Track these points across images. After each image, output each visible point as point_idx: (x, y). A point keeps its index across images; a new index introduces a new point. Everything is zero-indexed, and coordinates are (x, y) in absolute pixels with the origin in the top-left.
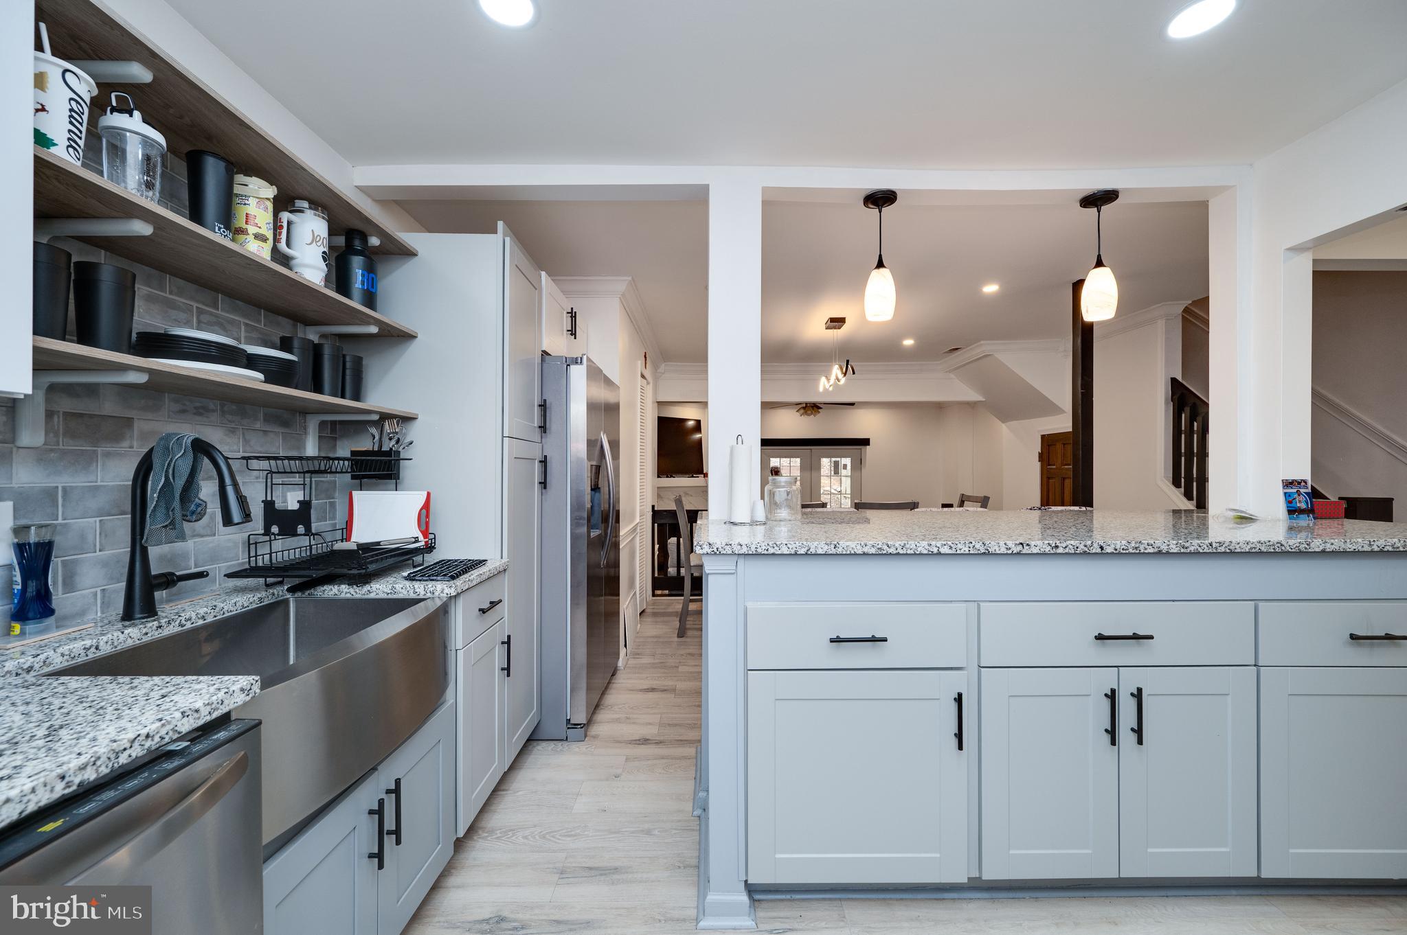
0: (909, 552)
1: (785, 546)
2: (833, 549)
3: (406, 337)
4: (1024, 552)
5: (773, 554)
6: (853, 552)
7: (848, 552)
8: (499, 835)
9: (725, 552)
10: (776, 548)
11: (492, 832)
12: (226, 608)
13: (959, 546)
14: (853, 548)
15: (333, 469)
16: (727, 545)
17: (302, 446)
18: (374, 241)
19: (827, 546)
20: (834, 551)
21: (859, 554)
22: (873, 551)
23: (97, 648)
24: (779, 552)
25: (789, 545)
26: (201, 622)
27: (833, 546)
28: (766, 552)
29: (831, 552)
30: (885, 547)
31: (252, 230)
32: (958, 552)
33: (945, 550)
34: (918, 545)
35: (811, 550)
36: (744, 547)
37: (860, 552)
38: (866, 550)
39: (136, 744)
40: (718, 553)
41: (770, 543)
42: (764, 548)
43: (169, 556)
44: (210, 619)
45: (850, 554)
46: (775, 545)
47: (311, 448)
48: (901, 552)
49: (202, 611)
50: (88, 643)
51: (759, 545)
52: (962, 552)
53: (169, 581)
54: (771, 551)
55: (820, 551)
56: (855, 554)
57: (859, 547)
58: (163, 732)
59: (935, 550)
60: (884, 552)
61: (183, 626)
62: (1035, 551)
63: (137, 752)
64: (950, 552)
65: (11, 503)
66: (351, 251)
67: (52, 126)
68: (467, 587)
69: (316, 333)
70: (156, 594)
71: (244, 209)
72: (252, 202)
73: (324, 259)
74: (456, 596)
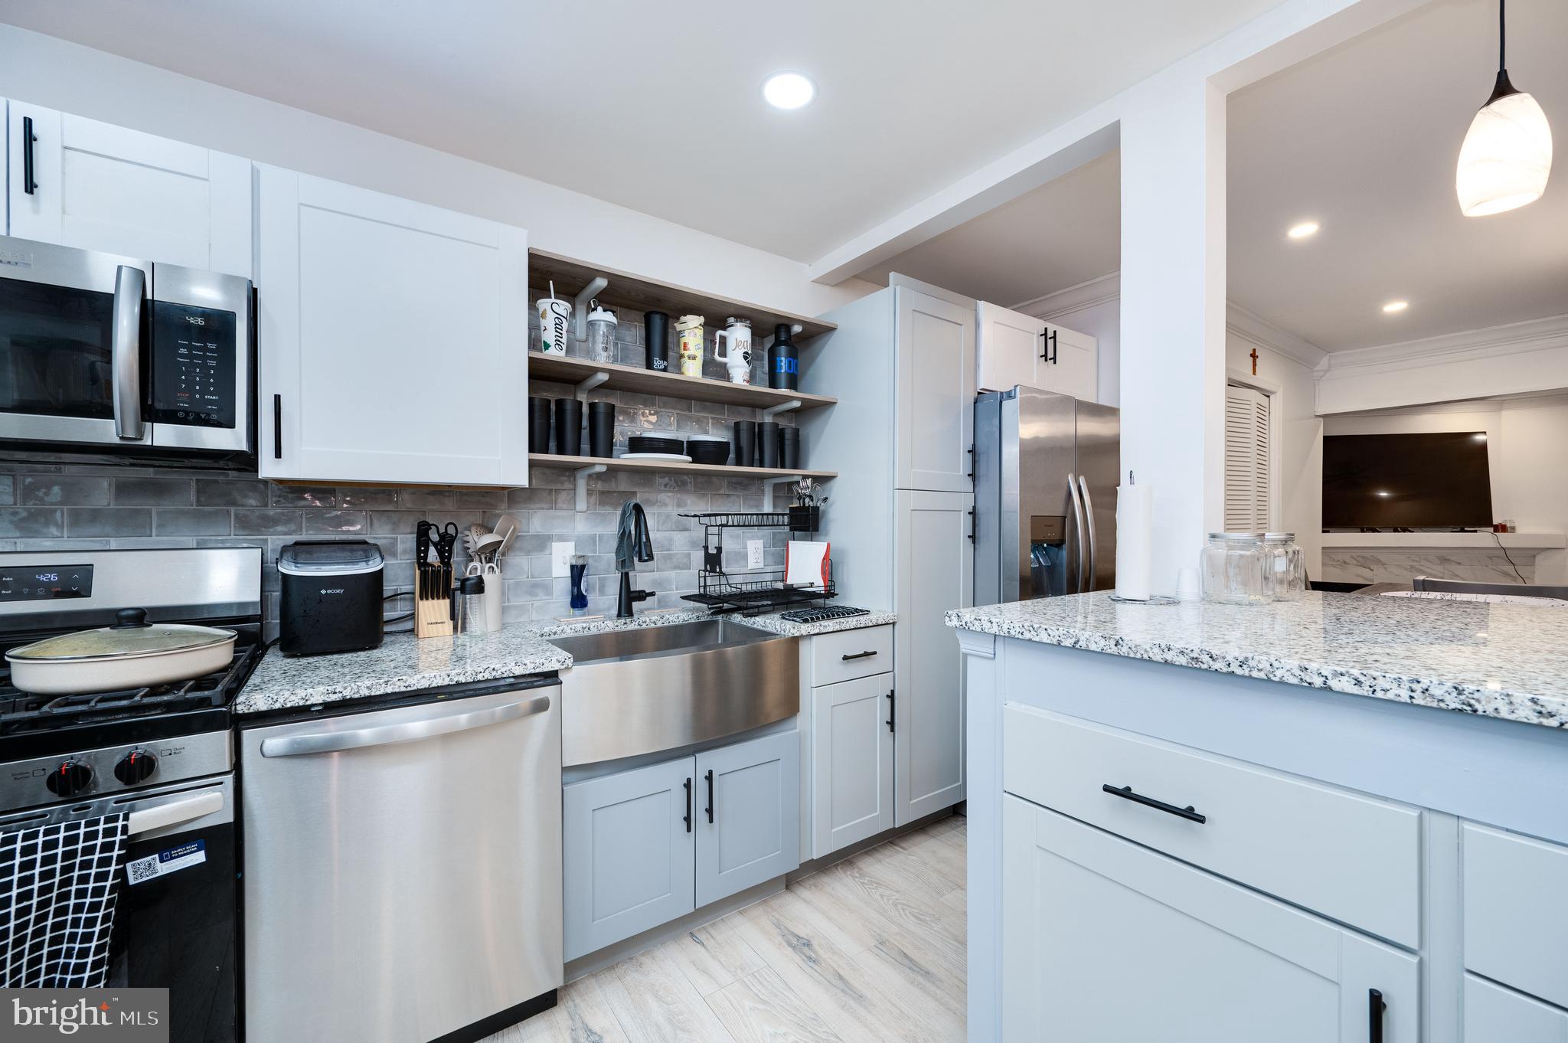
0: (1255, 674)
1: (1045, 631)
2: (1113, 646)
3: (828, 405)
5: (1030, 640)
6: (1146, 657)
7: (1139, 656)
8: (866, 882)
9: (974, 629)
10: (1033, 632)
11: (862, 876)
12: (671, 619)
13: (1382, 683)
14: (1146, 651)
15: (730, 523)
16: (976, 619)
17: (761, 504)
18: (797, 329)
19: (1103, 641)
20: (1114, 650)
21: (1157, 662)
22: (1182, 660)
23: (589, 629)
24: (1037, 639)
25: (1049, 631)
26: (653, 625)
27: (1113, 643)
28: (1020, 636)
29: (1109, 651)
30: (1205, 658)
31: (686, 353)
32: (1379, 694)
33: (1344, 685)
34: (1276, 664)
35: (1080, 643)
36: (995, 624)
37: (1158, 658)
38: (1169, 656)
39: (487, 672)
40: (967, 628)
41: (1026, 625)
42: (1018, 630)
43: (659, 581)
44: (659, 624)
45: (1142, 659)
46: (1031, 629)
47: (768, 508)
48: (1239, 671)
49: (654, 618)
50: (584, 625)
51: (1012, 625)
52: (1390, 696)
53: (642, 596)
54: (1027, 636)
55: (1093, 647)
56: (1150, 660)
57: (1156, 650)
58: (503, 670)
59: (1318, 682)
60: (1205, 666)
61: (641, 626)
63: (487, 676)
64: (1356, 690)
65: (573, 543)
66: (778, 343)
67: (549, 336)
68: (817, 631)
69: (769, 414)
70: (633, 603)
71: (683, 340)
72: (686, 333)
73: (745, 358)
74: (802, 637)
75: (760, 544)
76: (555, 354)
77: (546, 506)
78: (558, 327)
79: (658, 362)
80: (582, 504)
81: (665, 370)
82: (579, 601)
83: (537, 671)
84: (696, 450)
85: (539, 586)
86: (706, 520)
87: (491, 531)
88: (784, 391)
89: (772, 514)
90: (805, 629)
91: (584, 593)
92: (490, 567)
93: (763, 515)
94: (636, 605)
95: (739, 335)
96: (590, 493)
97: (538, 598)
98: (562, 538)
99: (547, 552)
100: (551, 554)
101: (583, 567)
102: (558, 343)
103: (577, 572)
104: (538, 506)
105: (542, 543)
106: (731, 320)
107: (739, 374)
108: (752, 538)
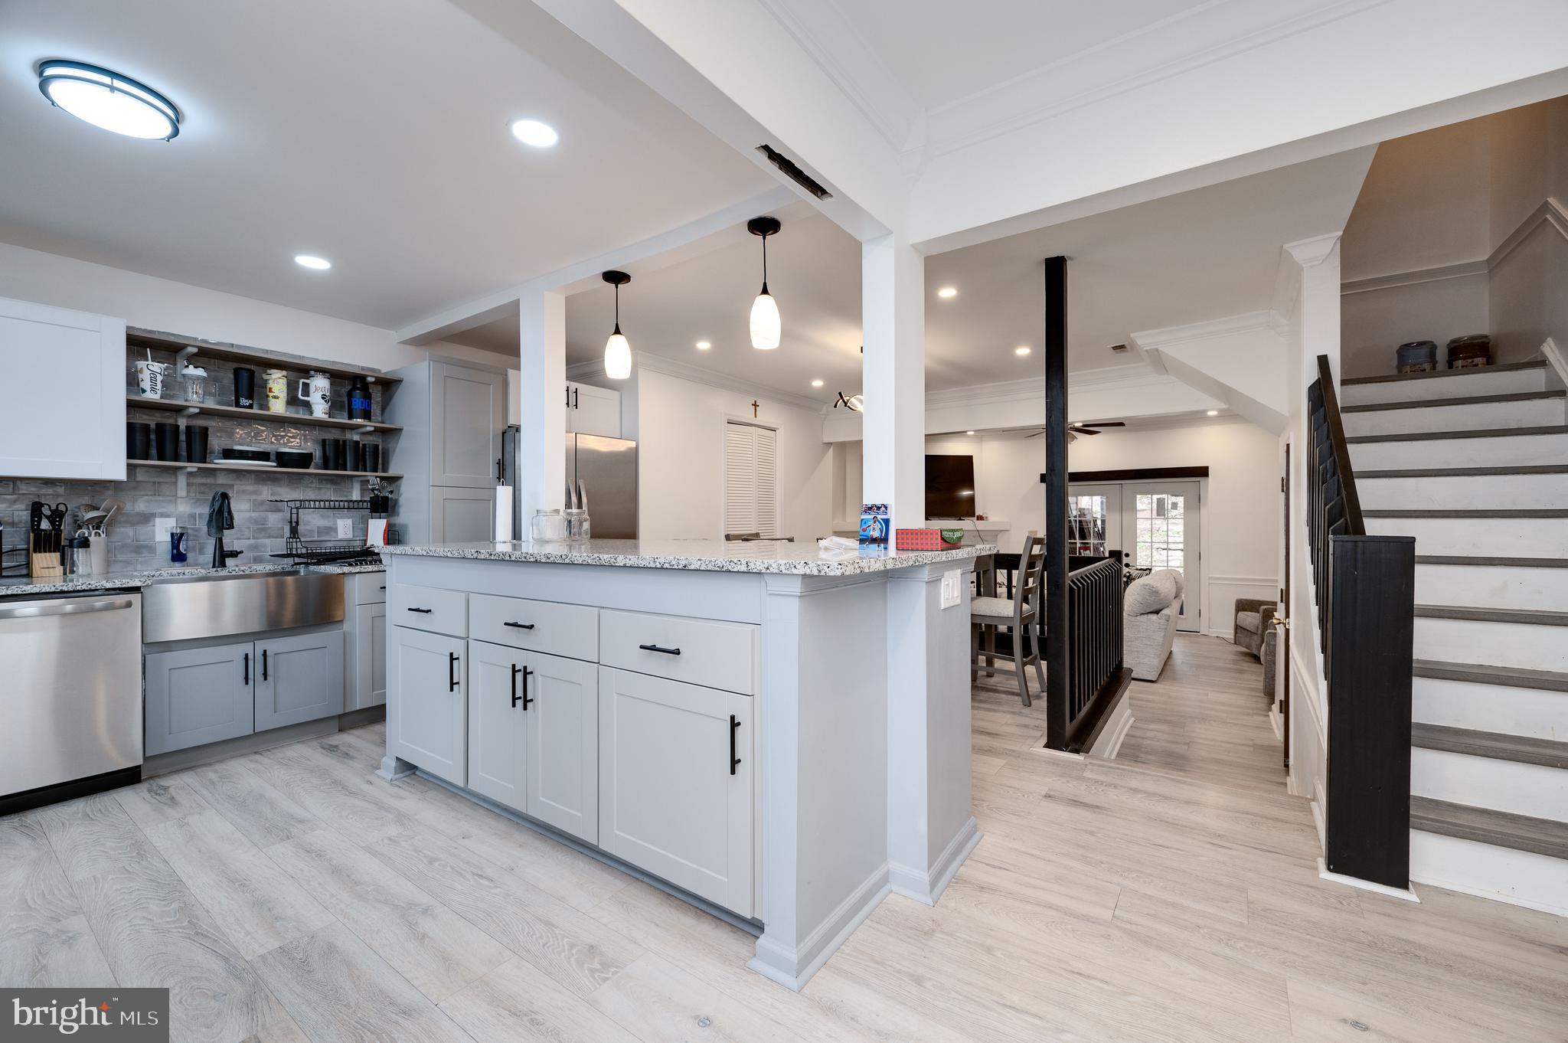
3: (398, 431)
4: (479, 557)
18: (371, 380)
31: (271, 394)
44: (247, 572)
47: (356, 495)
53: (234, 554)
58: (97, 585)
62: (482, 557)
65: (175, 519)
66: (354, 388)
67: (146, 384)
68: (358, 570)
69: (357, 433)
70: (226, 559)
71: (269, 386)
72: (271, 381)
73: (323, 398)
74: (344, 574)
75: (349, 522)
76: (152, 396)
77: (150, 493)
78: (153, 379)
79: (244, 401)
80: (182, 491)
81: (251, 407)
82: (178, 557)
83: (124, 586)
84: (283, 459)
85: (142, 548)
86: (292, 504)
87: (98, 509)
88: (359, 421)
89: (361, 501)
90: (346, 569)
91: (183, 551)
92: (96, 533)
93: (351, 501)
94: (229, 562)
95: (320, 385)
96: (189, 485)
97: (143, 555)
98: (163, 515)
99: (151, 524)
100: (154, 526)
101: (182, 535)
102: (153, 389)
103: (176, 539)
104: (142, 493)
105: (147, 518)
106: (312, 372)
107: (320, 410)
108: (342, 518)
